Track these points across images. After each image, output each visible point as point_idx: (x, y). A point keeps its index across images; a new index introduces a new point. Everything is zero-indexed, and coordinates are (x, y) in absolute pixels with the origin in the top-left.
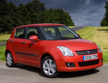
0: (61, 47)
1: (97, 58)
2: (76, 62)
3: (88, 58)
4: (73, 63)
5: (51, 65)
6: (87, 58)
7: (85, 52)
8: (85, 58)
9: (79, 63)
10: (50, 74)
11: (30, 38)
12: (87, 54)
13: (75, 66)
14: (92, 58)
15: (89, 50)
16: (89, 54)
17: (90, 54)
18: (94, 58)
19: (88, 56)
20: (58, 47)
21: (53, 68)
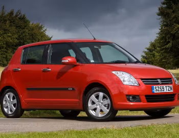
0: (118, 72)
1: (171, 91)
2: (142, 95)
3: (159, 90)
4: (138, 96)
5: (102, 101)
6: (157, 89)
7: (154, 81)
8: (155, 90)
9: (146, 96)
10: (100, 115)
11: (63, 61)
12: (158, 84)
13: (140, 101)
14: (165, 91)
15: (160, 79)
16: (160, 84)
17: (162, 84)
18: (168, 91)
19: (160, 86)
20: (114, 72)
21: (105, 106)
